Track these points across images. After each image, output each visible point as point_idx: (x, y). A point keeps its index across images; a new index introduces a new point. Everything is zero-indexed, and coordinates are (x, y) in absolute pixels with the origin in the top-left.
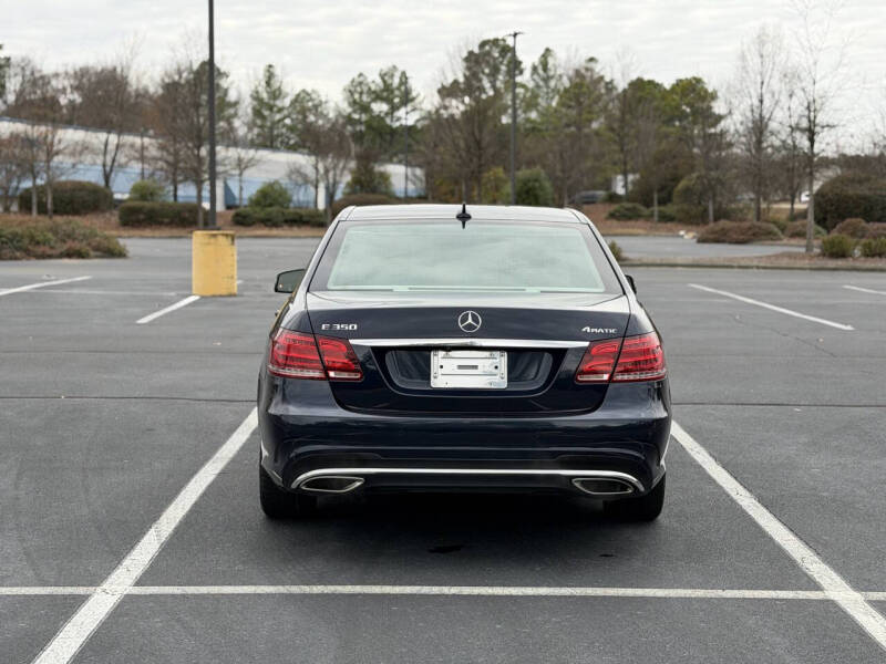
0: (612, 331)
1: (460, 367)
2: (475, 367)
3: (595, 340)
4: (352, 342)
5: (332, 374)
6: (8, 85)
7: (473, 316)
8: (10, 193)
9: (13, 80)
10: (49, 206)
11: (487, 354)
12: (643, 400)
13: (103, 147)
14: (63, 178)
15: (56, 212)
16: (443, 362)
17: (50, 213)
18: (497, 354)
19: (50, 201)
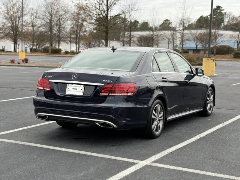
0: (111, 81)
1: (73, 89)
2: (76, 89)
3: (106, 83)
4: (50, 80)
5: (45, 89)
6: (225, 20)
7: (76, 75)
8: (206, 49)
9: (227, 19)
10: (215, 52)
11: (80, 86)
12: (121, 102)
13: (238, 36)
14: (219, 45)
15: (217, 54)
16: (69, 87)
17: (215, 54)
18: (82, 86)
19: (215, 51)
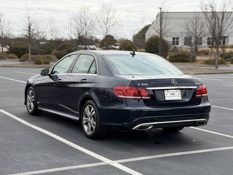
0: (200, 84)
1: (171, 94)
2: (174, 94)
3: (198, 86)
4: (147, 88)
5: (143, 97)
7: (174, 80)
11: (176, 91)
16: (167, 93)
18: (178, 90)
